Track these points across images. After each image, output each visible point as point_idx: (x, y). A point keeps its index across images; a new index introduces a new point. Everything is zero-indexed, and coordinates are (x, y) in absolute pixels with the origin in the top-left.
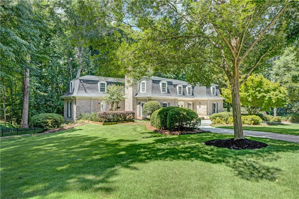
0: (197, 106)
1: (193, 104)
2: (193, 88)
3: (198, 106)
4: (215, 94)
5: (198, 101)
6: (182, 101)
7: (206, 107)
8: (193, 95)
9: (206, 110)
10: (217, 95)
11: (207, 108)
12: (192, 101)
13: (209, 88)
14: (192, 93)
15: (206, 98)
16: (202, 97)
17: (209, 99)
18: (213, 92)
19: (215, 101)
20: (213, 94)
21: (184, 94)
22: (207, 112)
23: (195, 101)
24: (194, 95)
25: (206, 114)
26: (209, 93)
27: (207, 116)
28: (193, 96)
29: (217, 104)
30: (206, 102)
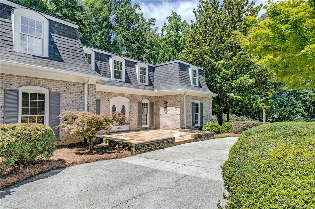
0: (160, 108)
1: (152, 104)
2: (152, 69)
3: (162, 110)
4: (197, 85)
5: (162, 97)
6: (124, 95)
7: (178, 111)
8: (151, 84)
9: (178, 118)
10: (201, 87)
11: (182, 114)
12: (149, 98)
13: (186, 70)
14: (150, 80)
15: (179, 90)
16: (170, 88)
17: (185, 93)
18: (194, 80)
19: (197, 98)
20: (194, 83)
21: (128, 81)
22: (182, 121)
23: (155, 97)
24: (154, 86)
25: (179, 126)
26: (184, 80)
27: (183, 131)
28: (151, 87)
29: (202, 104)
30: (178, 99)
